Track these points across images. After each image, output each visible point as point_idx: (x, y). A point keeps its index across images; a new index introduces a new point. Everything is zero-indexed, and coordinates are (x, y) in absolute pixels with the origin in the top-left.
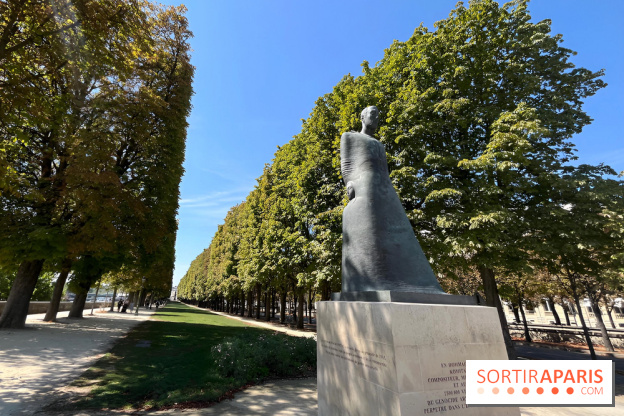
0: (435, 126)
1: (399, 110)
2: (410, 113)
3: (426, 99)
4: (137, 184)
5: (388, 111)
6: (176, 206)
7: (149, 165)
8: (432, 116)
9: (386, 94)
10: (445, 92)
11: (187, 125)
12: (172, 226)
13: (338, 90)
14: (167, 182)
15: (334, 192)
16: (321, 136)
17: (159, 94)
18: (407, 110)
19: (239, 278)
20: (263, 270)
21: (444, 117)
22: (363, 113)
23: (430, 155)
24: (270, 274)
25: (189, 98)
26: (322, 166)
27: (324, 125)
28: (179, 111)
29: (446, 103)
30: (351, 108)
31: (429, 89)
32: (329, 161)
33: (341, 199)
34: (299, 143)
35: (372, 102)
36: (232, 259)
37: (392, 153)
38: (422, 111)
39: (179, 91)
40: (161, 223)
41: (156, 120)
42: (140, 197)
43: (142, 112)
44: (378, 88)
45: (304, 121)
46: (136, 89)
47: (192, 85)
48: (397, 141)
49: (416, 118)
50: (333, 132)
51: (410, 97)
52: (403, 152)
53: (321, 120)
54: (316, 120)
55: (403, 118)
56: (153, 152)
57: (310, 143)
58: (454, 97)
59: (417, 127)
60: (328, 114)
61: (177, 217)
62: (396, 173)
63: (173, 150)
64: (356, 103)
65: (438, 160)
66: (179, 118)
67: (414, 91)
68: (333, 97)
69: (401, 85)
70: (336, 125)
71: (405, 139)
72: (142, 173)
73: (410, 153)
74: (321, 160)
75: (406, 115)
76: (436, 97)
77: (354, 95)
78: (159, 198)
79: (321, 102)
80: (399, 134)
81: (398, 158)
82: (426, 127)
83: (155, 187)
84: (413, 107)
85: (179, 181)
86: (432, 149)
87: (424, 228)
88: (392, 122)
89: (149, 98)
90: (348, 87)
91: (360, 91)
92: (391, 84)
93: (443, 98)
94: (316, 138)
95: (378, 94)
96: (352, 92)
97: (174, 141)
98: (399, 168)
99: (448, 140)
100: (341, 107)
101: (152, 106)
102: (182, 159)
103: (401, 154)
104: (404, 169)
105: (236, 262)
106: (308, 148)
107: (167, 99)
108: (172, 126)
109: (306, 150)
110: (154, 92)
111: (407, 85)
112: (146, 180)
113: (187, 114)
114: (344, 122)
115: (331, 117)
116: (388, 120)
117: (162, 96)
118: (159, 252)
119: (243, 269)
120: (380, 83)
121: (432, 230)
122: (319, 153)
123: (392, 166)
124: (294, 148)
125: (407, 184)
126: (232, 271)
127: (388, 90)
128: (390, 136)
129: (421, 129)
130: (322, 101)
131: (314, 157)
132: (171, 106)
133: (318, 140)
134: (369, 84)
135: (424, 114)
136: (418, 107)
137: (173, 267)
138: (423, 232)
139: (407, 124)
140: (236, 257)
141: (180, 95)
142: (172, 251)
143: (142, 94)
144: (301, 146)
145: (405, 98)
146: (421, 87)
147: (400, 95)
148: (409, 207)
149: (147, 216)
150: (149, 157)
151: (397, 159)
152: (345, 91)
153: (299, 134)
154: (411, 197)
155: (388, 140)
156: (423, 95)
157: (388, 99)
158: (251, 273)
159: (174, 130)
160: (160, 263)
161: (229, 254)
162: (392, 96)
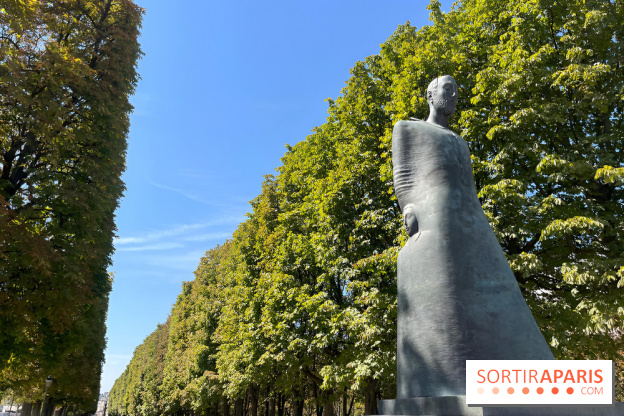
0: (554, 110)
1: (493, 84)
2: (511, 88)
3: (539, 65)
4: (38, 210)
5: (473, 84)
6: (110, 248)
7: (62, 177)
8: (548, 92)
9: (470, 56)
10: (570, 53)
11: (130, 108)
12: (100, 285)
13: (388, 50)
14: (93, 207)
15: (383, 222)
16: (361, 128)
17: (81, 54)
18: (506, 83)
19: (220, 377)
20: (261, 361)
21: (570, 94)
22: (431, 87)
23: (546, 159)
24: (275, 368)
25: (133, 63)
26: (363, 178)
27: (365, 109)
28: (115, 84)
29: (573, 71)
30: (411, 80)
31: (543, 49)
32: (374, 171)
33: (395, 235)
34: (323, 140)
35: (447, 69)
36: (208, 342)
37: (483, 157)
38: (532, 85)
39: (115, 50)
40: (80, 278)
41: (75, 100)
42: (44, 234)
43: (49, 86)
44: (457, 47)
45: (331, 102)
46: (41, 47)
47: (139, 40)
48: (490, 135)
49: (523, 96)
50: (381, 121)
51: (511, 61)
52: (502, 155)
53: (361, 100)
54: (352, 100)
55: (501, 97)
56: (70, 155)
57: (342, 140)
58: (585, 61)
59: (524, 112)
60: (373, 91)
61: (109, 270)
62: (489, 190)
63: (104, 151)
64: (419, 73)
65: (562, 167)
66: (114, 97)
67: (518, 51)
68: (381, 63)
69: (496, 41)
70: (387, 109)
71: (504, 133)
72: (49, 191)
73: (514, 155)
74: (362, 168)
75: (505, 92)
76: (555, 61)
77: (417, 59)
78: (79, 236)
79: (360, 71)
80: (492, 125)
81: (492, 164)
82: (540, 111)
83: (70, 215)
84: (517, 77)
85: (116, 205)
86: (550, 148)
87: (540, 286)
88: (480, 104)
89: (61, 61)
90: (406, 45)
91: (425, 52)
92: (479, 40)
93: (566, 63)
94: (352, 130)
95: (457, 57)
96: (413, 54)
97: (106, 136)
98: (495, 181)
99: (577, 134)
100: (395, 78)
101: (68, 75)
102: (121, 167)
103: (497, 158)
104: (503, 183)
105: (213, 347)
106: (340, 148)
107: (93, 64)
108: (103, 109)
109: (334, 152)
110: (70, 51)
111: (505, 41)
112: (55, 205)
113: (130, 90)
114: (400, 105)
115: (379, 96)
116: (474, 100)
117: (86, 59)
118: (76, 332)
119: (227, 359)
120: (460, 38)
121: (555, 289)
122: (358, 157)
123: (483, 178)
124: (314, 149)
125: (508, 211)
126: (207, 363)
127: (474, 49)
128: (479, 128)
129: (531, 114)
130: (363, 68)
131: (349, 164)
132: (101, 75)
133: (355, 135)
134: (442, 40)
135: (535, 90)
136: (524, 78)
137: (101, 358)
138: (539, 292)
139: (507, 108)
140: (214, 339)
141: (117, 56)
142: (102, 330)
143: (51, 56)
144: (327, 145)
145: (503, 64)
146: (530, 45)
147: (493, 59)
148: (513, 248)
149: (56, 266)
150: (60, 164)
151: (490, 166)
152: (401, 52)
153: (324, 125)
154: (516, 231)
155: (475, 134)
156: (533, 58)
157: (474, 65)
158: (241, 367)
159: (105, 117)
160: (78, 351)
161: (201, 334)
162: (480, 60)
